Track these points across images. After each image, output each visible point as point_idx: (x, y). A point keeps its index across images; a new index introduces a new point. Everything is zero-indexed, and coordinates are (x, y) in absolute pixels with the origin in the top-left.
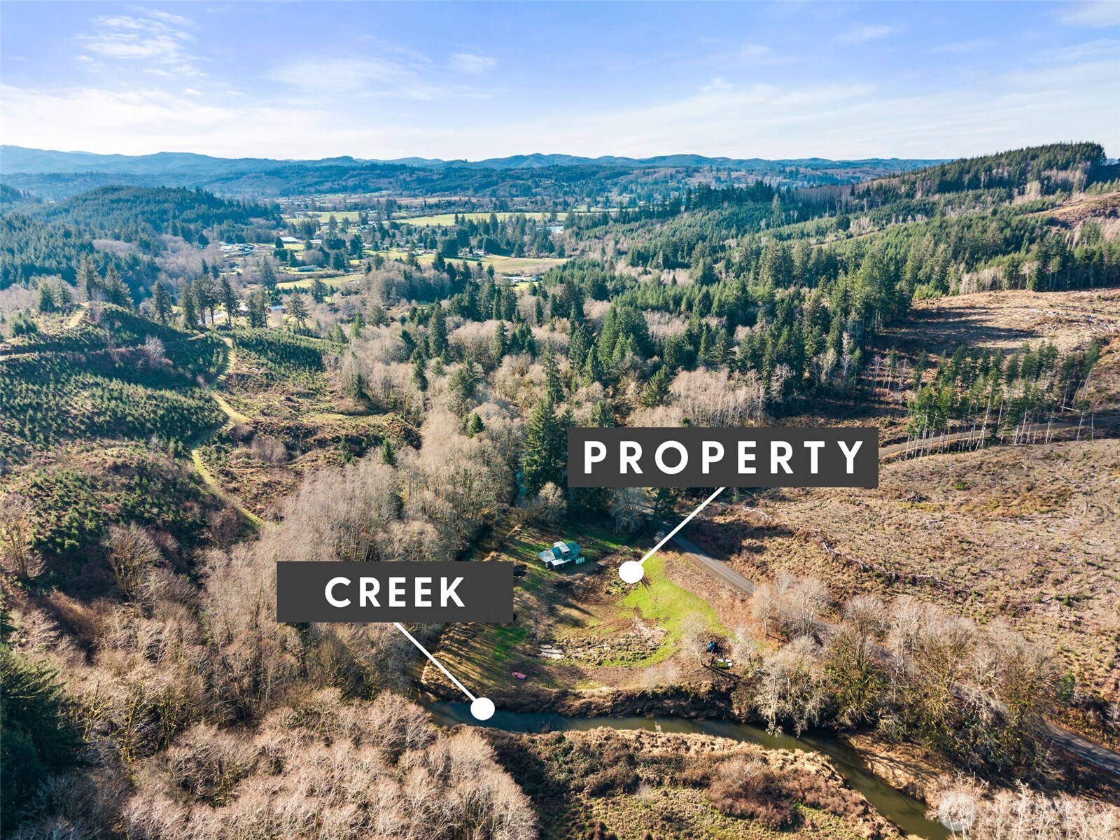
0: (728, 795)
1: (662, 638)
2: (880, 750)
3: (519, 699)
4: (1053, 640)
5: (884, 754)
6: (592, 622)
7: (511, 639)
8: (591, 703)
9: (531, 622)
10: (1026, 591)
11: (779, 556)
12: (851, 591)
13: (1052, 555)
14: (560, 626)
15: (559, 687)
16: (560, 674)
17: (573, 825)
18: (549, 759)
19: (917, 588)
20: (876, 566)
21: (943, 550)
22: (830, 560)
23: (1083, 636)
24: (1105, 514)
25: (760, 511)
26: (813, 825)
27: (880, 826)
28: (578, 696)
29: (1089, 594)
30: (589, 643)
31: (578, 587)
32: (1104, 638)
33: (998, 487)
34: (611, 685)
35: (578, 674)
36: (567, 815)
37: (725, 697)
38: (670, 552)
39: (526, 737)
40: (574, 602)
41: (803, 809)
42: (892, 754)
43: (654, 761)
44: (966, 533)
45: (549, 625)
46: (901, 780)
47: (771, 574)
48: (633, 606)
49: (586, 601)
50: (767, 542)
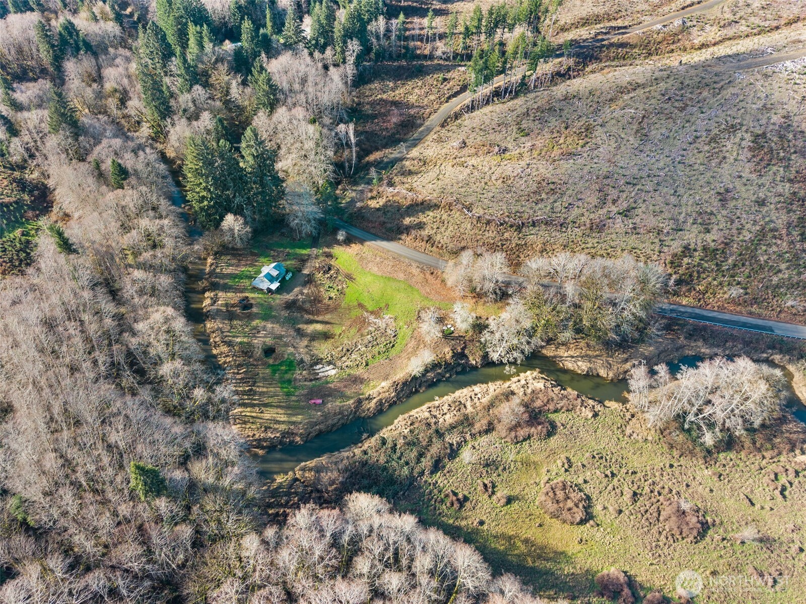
0: (511, 430)
1: (394, 324)
2: (562, 352)
3: (330, 422)
4: (625, 244)
5: (566, 354)
6: (337, 330)
7: (286, 372)
8: (381, 400)
9: (291, 350)
10: (599, 212)
11: (438, 228)
12: (499, 244)
13: (606, 182)
14: (315, 344)
15: (352, 398)
16: (345, 387)
17: (435, 501)
18: (387, 462)
19: (537, 228)
20: (507, 219)
21: (540, 194)
22: (475, 223)
23: (639, 236)
24: (619, 140)
25: (401, 190)
26: (563, 425)
27: (593, 407)
28: (369, 399)
29: (634, 206)
30: (348, 350)
31: (304, 302)
32: (651, 234)
33: (546, 130)
34: (386, 378)
35: (357, 380)
36: (426, 497)
37: (462, 355)
38: (353, 245)
39: (357, 451)
40: (311, 317)
41: (552, 416)
42: (571, 353)
43: (452, 427)
44: (548, 175)
45: (307, 346)
46: (583, 367)
47: (440, 245)
48: (356, 303)
49: (318, 313)
50: (422, 218)
